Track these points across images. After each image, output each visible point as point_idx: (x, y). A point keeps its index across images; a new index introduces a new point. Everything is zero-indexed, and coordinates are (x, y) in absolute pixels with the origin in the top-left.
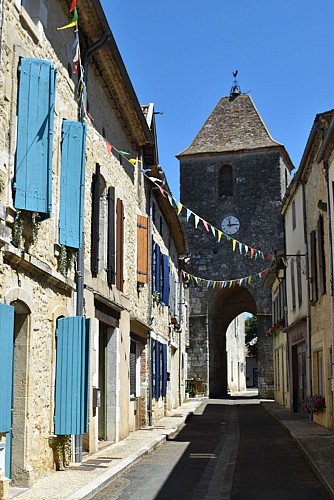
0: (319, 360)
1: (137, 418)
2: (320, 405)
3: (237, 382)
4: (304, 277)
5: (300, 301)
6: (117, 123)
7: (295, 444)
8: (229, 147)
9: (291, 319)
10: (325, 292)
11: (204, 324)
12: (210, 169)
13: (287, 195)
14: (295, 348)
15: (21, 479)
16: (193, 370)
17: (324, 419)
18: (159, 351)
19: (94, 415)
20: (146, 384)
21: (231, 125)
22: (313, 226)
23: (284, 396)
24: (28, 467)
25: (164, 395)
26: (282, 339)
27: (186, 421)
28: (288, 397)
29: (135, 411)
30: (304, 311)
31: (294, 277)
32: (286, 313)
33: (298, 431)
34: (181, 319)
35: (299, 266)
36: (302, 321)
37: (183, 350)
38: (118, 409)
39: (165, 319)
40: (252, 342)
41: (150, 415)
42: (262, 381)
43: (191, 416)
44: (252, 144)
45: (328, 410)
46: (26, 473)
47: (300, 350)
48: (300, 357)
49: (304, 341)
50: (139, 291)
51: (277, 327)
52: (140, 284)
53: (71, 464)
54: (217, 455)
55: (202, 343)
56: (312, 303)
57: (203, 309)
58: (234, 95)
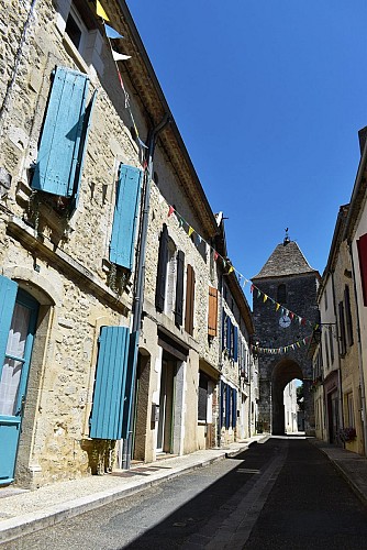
0: (349, 402)
1: (207, 440)
2: (352, 435)
3: (291, 427)
4: (334, 340)
5: (333, 359)
6: (189, 211)
7: (332, 464)
8: (283, 273)
9: (326, 374)
10: (352, 343)
11: (269, 385)
12: (272, 287)
13: (321, 286)
14: (329, 395)
15: (23, 479)
16: (261, 415)
17: (355, 447)
18: (229, 393)
19: (153, 427)
20: (216, 414)
21: (285, 260)
22: (341, 297)
23: (322, 432)
24: (34, 466)
25: (234, 425)
26: (321, 391)
27: (249, 446)
28: (325, 432)
29: (206, 435)
30: (336, 366)
31: (327, 343)
32: (322, 371)
33: (334, 455)
34: (251, 378)
35: (331, 332)
36: (334, 373)
37: (253, 400)
38: (183, 427)
39: (236, 371)
40: (301, 400)
41: (219, 438)
42: (307, 424)
43: (254, 444)
44: (298, 271)
45: (358, 438)
46: (29, 472)
47: (333, 397)
48: (334, 402)
49: (336, 389)
50: (210, 343)
51: (316, 383)
52: (210, 337)
53: (115, 470)
54: (263, 471)
55: (267, 398)
56: (342, 356)
57: (269, 375)
58: (286, 243)
